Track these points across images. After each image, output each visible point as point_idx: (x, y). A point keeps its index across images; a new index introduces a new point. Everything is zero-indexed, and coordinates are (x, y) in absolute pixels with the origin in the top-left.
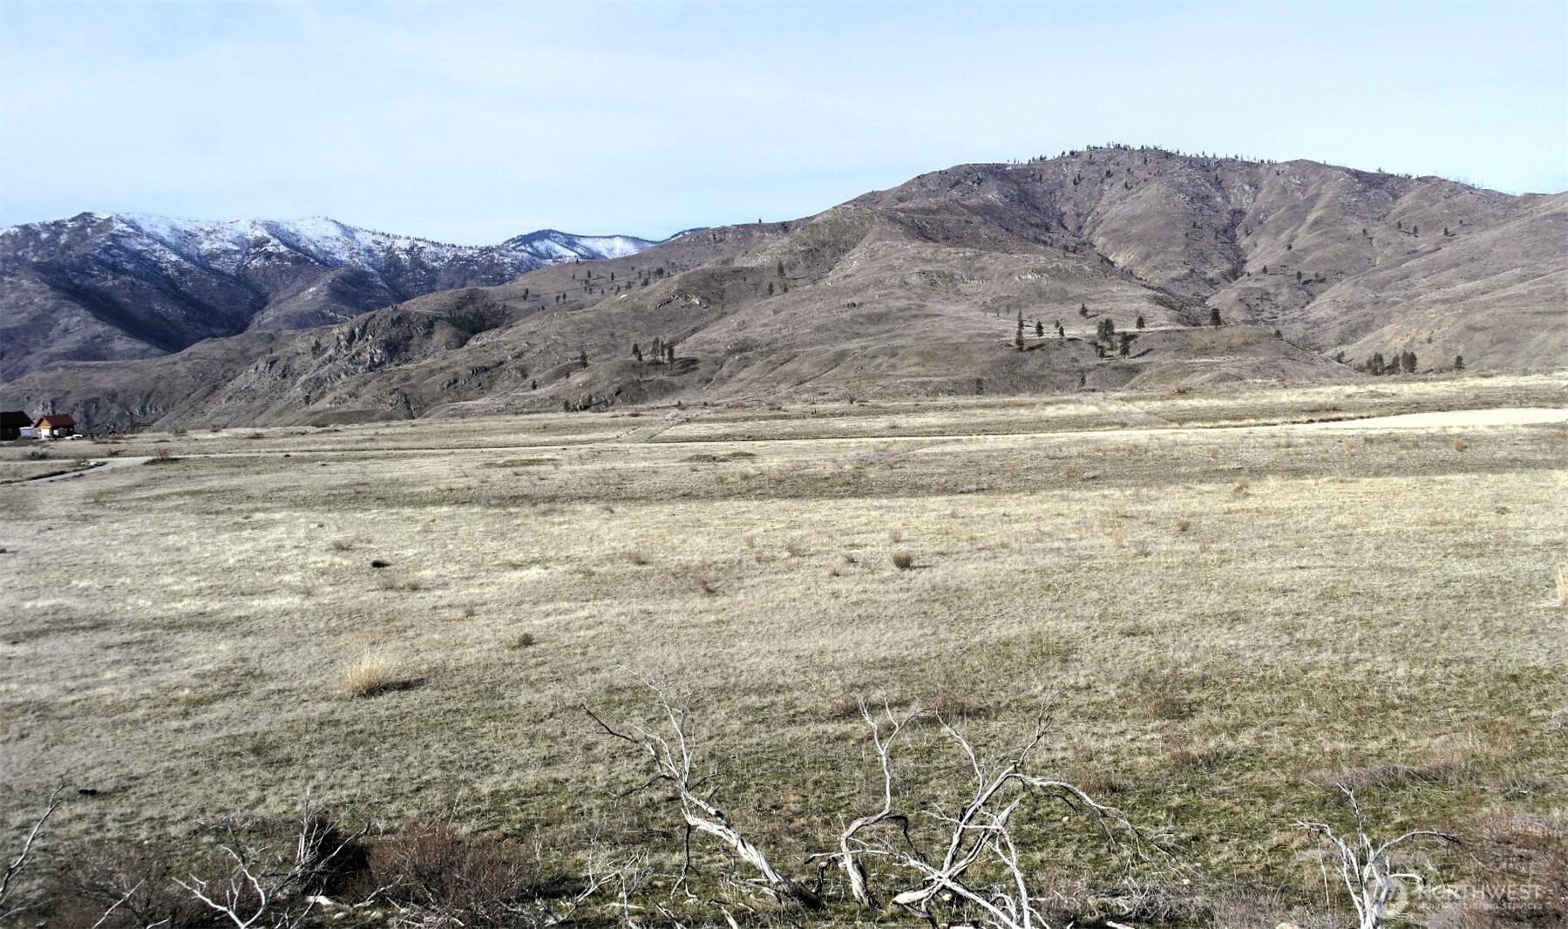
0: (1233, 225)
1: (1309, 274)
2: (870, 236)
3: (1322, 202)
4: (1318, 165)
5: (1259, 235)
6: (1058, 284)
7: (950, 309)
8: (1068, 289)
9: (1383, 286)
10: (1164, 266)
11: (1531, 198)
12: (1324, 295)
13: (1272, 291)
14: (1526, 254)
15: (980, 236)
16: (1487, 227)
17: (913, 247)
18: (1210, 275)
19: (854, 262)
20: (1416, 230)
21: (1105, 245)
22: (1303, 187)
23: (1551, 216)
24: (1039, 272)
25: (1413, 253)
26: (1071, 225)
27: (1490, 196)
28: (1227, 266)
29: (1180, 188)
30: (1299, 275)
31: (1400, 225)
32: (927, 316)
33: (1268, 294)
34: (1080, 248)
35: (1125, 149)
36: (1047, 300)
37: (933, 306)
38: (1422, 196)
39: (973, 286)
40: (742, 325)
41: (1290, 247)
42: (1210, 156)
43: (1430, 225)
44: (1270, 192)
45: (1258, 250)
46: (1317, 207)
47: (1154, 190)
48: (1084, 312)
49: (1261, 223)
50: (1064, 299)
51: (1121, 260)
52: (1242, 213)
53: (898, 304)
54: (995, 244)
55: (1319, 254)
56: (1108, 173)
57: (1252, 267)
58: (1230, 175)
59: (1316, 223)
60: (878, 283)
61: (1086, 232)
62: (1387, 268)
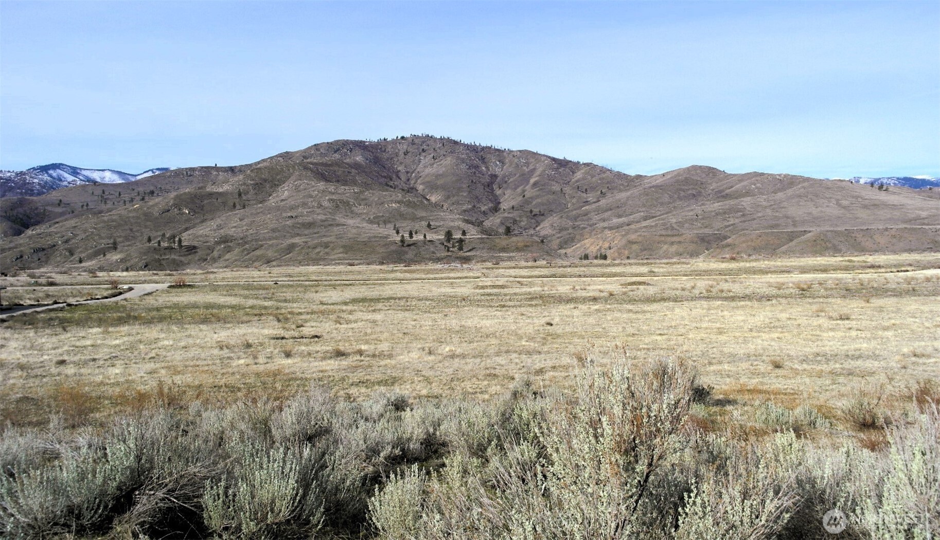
0: (492, 183)
1: (536, 211)
2: (293, 178)
3: (538, 172)
4: (534, 153)
5: (506, 189)
6: (410, 210)
7: (351, 222)
8: (416, 213)
9: (576, 218)
10: (458, 203)
11: (639, 177)
12: (544, 223)
13: (518, 219)
14: (644, 206)
15: (357, 181)
16: (621, 191)
17: (321, 185)
18: (483, 209)
19: (285, 192)
20: (586, 190)
21: (424, 190)
22: (527, 164)
23: (653, 187)
24: (399, 202)
25: (586, 202)
26: (403, 178)
27: (620, 175)
28: (491, 205)
29: (463, 161)
30: (531, 211)
31: (578, 187)
32: (338, 225)
33: (516, 221)
34: (412, 190)
35: (431, 137)
36: (405, 219)
37: (339, 218)
38: (587, 173)
39: (360, 209)
40: (220, 227)
41: (524, 196)
42: (478, 145)
43: (593, 189)
44: (510, 166)
45: (506, 197)
46: (535, 175)
47: (449, 161)
48: (429, 226)
49: (506, 182)
50: (414, 219)
51: (434, 199)
52: (496, 176)
53: (319, 217)
54: (367, 186)
55: (539, 200)
56: (423, 150)
57: (504, 206)
58: (489, 156)
59: (535, 184)
60: (304, 204)
61: (412, 182)
62: (575, 210)
